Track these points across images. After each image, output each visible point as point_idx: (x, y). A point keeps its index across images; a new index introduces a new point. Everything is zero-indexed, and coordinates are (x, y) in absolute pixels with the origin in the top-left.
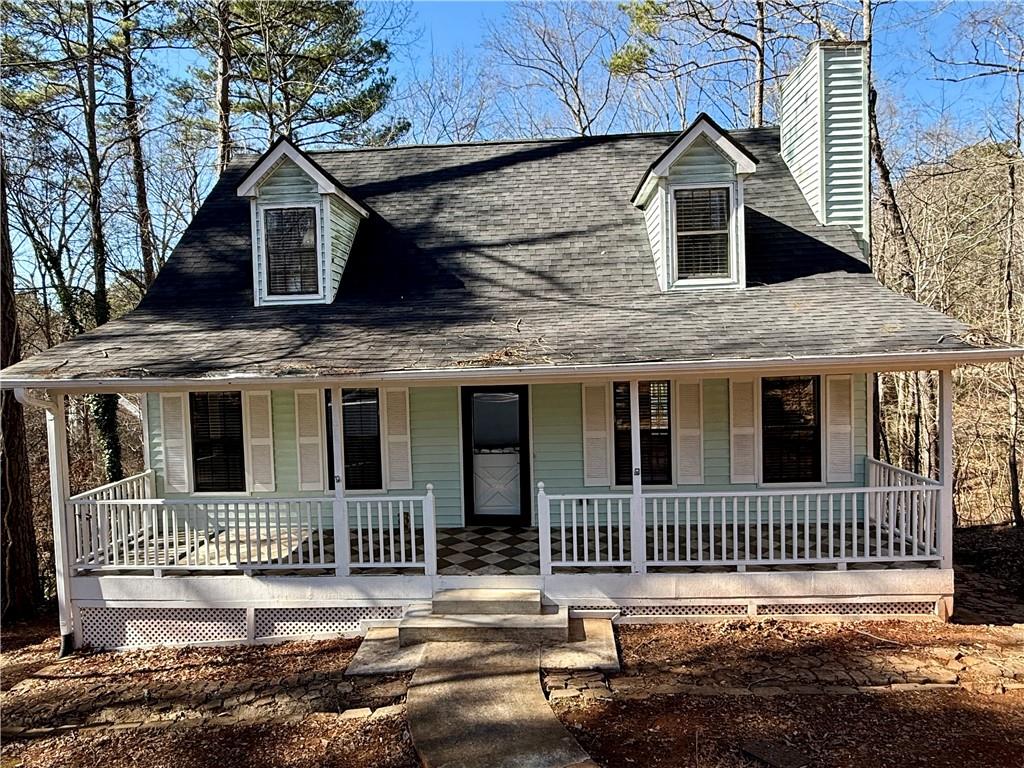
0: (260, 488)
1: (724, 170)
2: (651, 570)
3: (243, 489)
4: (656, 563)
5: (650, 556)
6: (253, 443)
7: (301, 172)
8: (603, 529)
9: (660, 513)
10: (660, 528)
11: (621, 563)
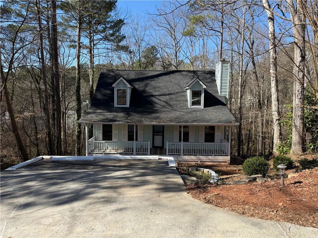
0: (115, 140)
1: (201, 87)
2: (184, 155)
3: (112, 140)
4: (185, 154)
5: (184, 153)
6: (114, 132)
7: (124, 83)
8: (176, 149)
9: (185, 147)
10: (185, 150)
11: (179, 154)
